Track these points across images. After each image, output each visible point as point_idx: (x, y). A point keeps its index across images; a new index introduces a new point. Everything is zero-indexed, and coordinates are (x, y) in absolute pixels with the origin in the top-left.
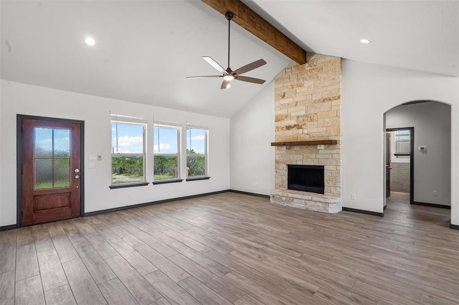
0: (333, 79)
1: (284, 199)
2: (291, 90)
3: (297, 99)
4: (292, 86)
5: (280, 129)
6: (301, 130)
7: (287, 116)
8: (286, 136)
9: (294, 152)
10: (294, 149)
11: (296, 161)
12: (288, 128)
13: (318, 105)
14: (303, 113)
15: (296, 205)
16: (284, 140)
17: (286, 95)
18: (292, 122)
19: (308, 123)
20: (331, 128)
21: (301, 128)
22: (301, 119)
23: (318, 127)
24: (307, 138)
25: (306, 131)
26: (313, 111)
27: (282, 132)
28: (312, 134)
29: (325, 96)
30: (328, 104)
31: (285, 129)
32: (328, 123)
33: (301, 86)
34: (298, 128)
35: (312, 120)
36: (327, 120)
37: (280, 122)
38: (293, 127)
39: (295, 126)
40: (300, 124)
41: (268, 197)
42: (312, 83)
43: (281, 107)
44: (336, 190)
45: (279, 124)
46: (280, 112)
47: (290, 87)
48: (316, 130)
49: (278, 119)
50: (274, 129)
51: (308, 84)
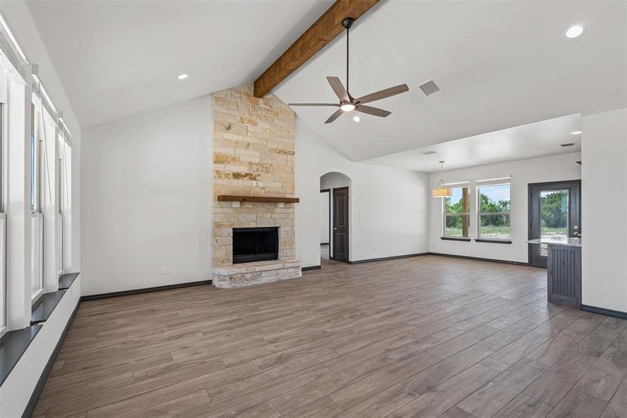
0: (289, 132)
1: (248, 276)
2: (240, 124)
3: (248, 140)
5: (223, 176)
6: (254, 182)
7: (234, 159)
8: (232, 187)
9: (244, 210)
10: (246, 206)
11: (248, 222)
12: (237, 176)
13: (276, 155)
14: (257, 160)
15: (265, 279)
16: (229, 192)
17: (233, 129)
18: (243, 170)
19: (263, 175)
20: (286, 184)
21: (255, 180)
22: (255, 167)
23: (274, 182)
24: (262, 194)
25: (261, 184)
26: (267, 161)
27: (227, 180)
28: (269, 189)
29: (281, 148)
30: (283, 157)
31: (231, 176)
32: (284, 178)
33: (255, 124)
34: (251, 179)
35: (268, 172)
36: (283, 175)
37: (221, 165)
38: (244, 176)
39: (247, 175)
40: (254, 174)
41: (209, 282)
43: (227, 143)
44: (292, 252)
45: (221, 167)
46: (224, 151)
47: (238, 118)
48: (272, 185)
49: (218, 160)
50: (213, 174)
51: (262, 125)
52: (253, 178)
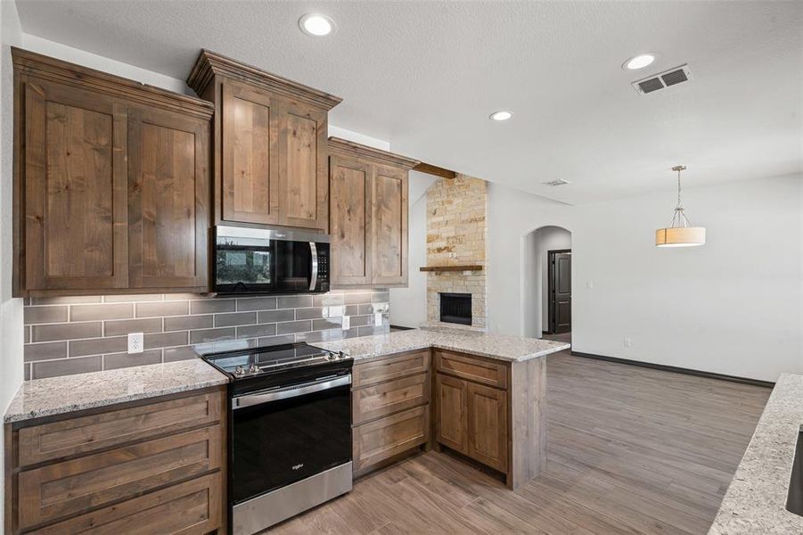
0: (479, 198)
2: (442, 207)
3: (447, 218)
4: (442, 202)
5: (431, 252)
6: (450, 254)
7: (438, 237)
8: (436, 260)
9: (444, 278)
10: (445, 275)
11: (447, 289)
12: (439, 250)
13: (466, 226)
14: (452, 234)
18: (443, 244)
19: (457, 246)
20: (477, 252)
21: (451, 251)
22: (451, 241)
23: (466, 251)
25: (455, 255)
26: (461, 232)
27: (434, 254)
28: (461, 259)
29: (472, 217)
30: (474, 225)
31: (436, 251)
32: (475, 246)
33: (450, 202)
35: (461, 243)
36: (474, 243)
37: (431, 244)
38: (444, 250)
39: (445, 248)
40: (450, 246)
42: (461, 200)
43: (433, 225)
45: (430, 246)
46: (432, 232)
48: (464, 254)
49: (429, 241)
50: (426, 251)
51: (457, 201)
52: (449, 250)
